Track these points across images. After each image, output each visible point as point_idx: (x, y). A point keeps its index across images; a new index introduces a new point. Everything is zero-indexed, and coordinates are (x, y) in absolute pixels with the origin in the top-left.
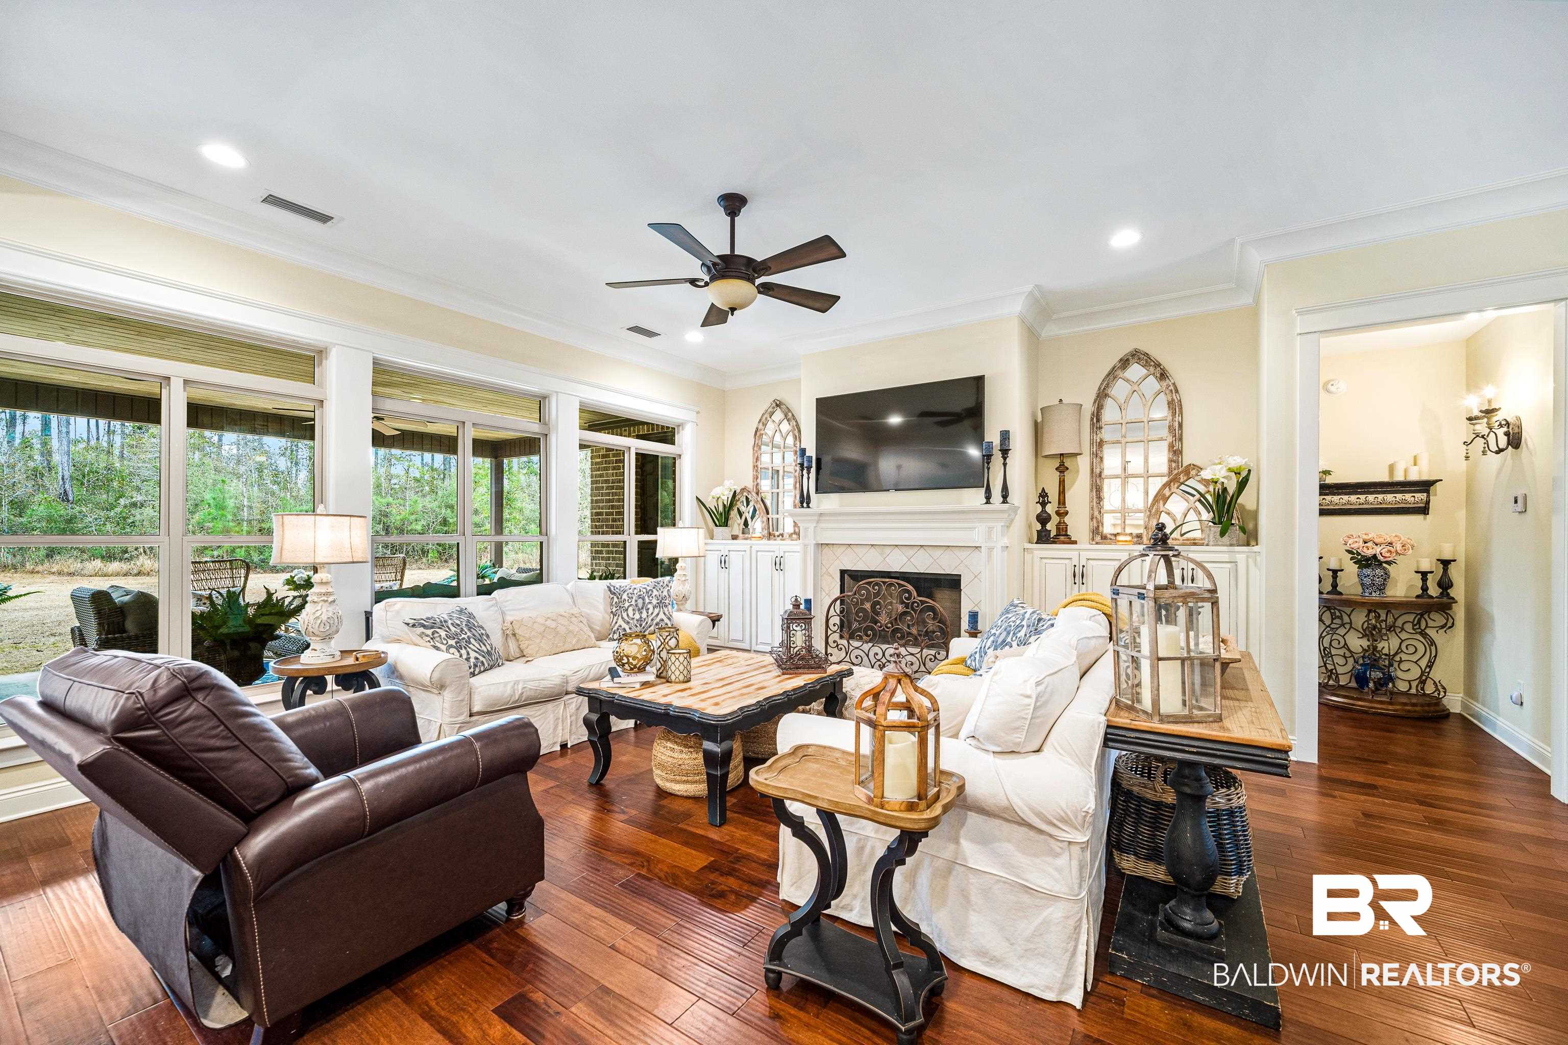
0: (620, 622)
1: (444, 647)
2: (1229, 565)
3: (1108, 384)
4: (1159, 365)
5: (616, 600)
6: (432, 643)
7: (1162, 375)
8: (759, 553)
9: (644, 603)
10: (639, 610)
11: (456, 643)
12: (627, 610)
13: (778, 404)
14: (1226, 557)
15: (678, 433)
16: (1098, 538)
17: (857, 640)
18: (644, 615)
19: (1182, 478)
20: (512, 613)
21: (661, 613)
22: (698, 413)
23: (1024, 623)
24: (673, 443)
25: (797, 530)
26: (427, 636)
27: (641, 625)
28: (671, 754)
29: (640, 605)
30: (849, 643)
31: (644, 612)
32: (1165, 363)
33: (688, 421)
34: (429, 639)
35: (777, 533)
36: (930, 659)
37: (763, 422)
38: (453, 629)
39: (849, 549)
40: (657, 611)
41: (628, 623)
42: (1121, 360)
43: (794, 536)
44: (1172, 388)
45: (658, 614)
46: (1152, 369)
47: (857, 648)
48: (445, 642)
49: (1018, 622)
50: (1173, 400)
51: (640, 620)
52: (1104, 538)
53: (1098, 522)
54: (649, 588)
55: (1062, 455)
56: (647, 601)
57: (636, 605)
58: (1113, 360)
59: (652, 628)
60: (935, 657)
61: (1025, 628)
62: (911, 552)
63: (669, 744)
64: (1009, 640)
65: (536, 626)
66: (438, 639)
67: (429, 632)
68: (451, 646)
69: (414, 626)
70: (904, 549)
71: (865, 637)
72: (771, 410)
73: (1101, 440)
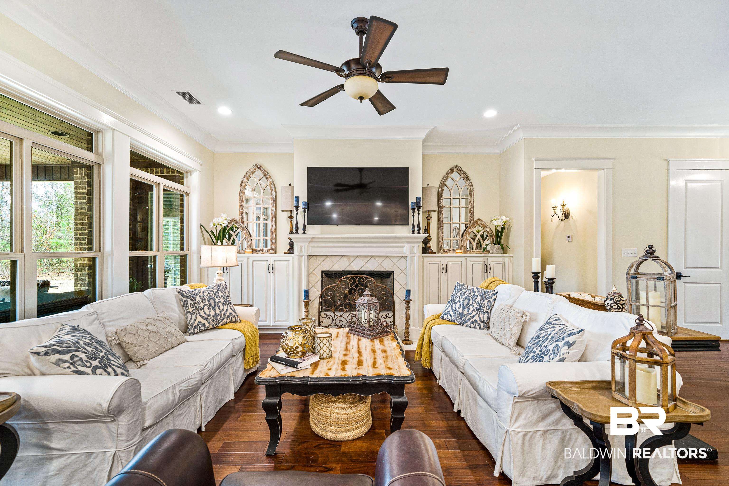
0: (199, 319)
1: (89, 370)
2: (502, 262)
3: (445, 180)
4: (466, 174)
5: (190, 302)
6: (73, 369)
7: (466, 178)
8: (255, 262)
9: (215, 302)
10: (213, 308)
11: (100, 362)
12: (203, 309)
13: (259, 167)
14: (501, 259)
15: (187, 177)
16: (442, 251)
17: (340, 312)
18: (218, 311)
19: (475, 225)
20: (111, 323)
21: (229, 308)
22: (201, 165)
23: (476, 294)
24: (183, 184)
25: (273, 247)
26: (66, 361)
27: (217, 319)
28: (344, 412)
29: (213, 304)
30: (334, 313)
31: (217, 308)
32: (468, 174)
33: (196, 170)
34: (68, 365)
35: (258, 249)
36: (384, 318)
37: (247, 177)
38: (90, 349)
39: (328, 258)
40: (226, 307)
41: (206, 319)
42: (451, 169)
43: (271, 251)
44: (470, 184)
45: (227, 310)
46: (463, 175)
47: (340, 316)
48: (88, 364)
49: (473, 294)
50: (471, 190)
51: (215, 315)
52: (444, 251)
53: (441, 244)
54: (215, 291)
55: (428, 211)
56: (217, 301)
57: (210, 304)
58: (447, 169)
59: (225, 320)
60: (387, 316)
61: (479, 296)
62: (366, 259)
63: (339, 405)
64: (471, 303)
65: (140, 332)
66: (80, 362)
67: (67, 357)
68: (96, 367)
69: (46, 354)
70: (362, 258)
71: (345, 310)
72: (253, 170)
73: (443, 205)
